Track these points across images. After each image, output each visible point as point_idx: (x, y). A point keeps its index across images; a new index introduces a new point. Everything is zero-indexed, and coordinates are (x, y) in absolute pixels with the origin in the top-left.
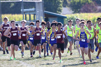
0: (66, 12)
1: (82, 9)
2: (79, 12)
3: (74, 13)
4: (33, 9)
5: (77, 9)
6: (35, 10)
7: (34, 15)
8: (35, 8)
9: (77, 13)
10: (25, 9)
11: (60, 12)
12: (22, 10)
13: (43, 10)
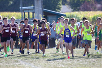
1: (81, 7)
3: (73, 11)
5: (77, 7)
6: (34, 8)
8: (34, 6)
9: (77, 11)
11: (59, 10)
12: (20, 8)
13: (42, 8)
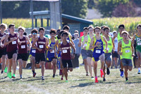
0: (93, 16)
1: (114, 12)
2: (110, 16)
3: (103, 17)
4: (47, 11)
6: (49, 13)
7: (48, 19)
8: (49, 10)
9: (108, 17)
10: (34, 11)
11: (83, 16)
12: (30, 13)
13: (61, 13)
